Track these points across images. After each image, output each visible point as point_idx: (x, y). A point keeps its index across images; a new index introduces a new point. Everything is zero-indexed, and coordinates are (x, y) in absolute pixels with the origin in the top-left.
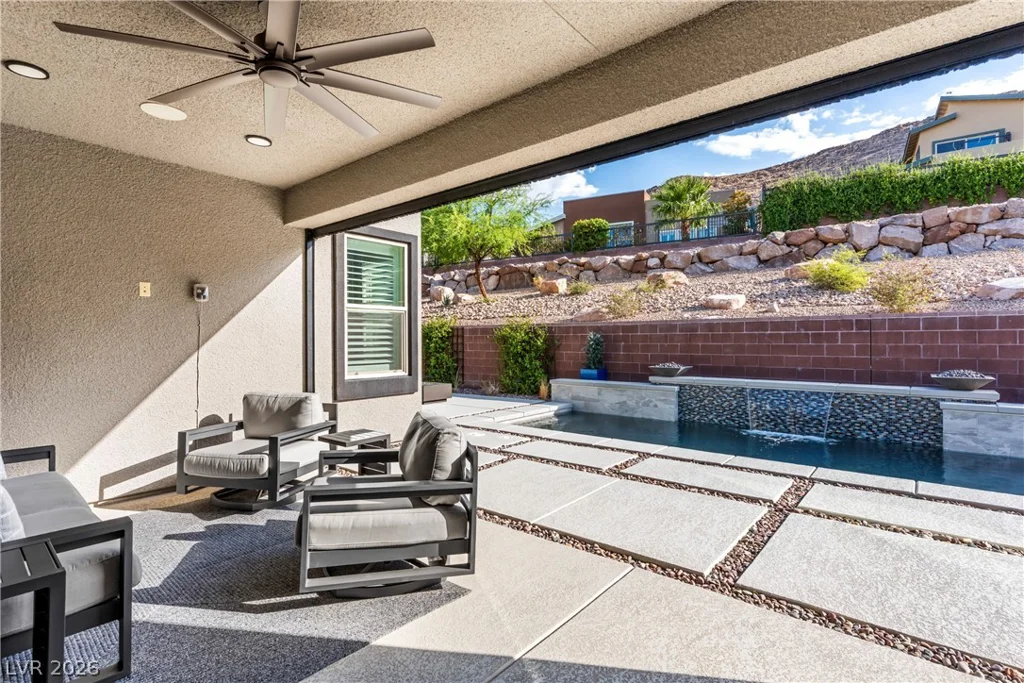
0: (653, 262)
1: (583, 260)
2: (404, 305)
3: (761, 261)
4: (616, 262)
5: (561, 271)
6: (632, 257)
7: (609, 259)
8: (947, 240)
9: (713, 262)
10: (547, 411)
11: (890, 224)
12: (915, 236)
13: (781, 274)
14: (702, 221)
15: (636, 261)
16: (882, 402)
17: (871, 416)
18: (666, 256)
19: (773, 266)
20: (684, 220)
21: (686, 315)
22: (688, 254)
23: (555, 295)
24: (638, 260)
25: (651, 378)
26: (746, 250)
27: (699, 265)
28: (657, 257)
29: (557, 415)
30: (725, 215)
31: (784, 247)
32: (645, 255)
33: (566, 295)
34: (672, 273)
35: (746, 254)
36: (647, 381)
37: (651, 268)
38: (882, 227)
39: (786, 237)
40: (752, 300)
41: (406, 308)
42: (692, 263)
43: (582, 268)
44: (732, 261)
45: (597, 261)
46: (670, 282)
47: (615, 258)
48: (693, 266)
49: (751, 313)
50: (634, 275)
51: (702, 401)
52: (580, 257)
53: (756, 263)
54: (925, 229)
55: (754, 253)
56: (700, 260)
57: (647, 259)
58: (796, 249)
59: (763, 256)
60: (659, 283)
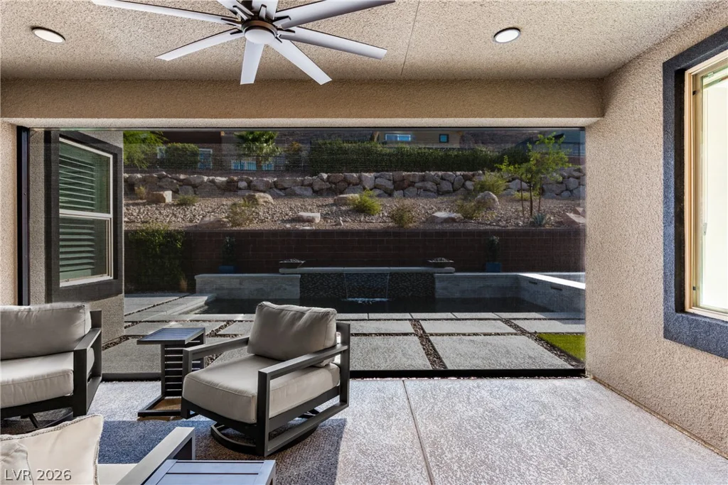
0: (243, 184)
1: (182, 177)
2: (109, 213)
3: (314, 192)
4: (213, 181)
5: (161, 184)
6: (224, 179)
7: (206, 178)
8: (403, 189)
9: (285, 189)
10: (201, 300)
11: (380, 177)
12: (390, 185)
13: (331, 200)
14: (270, 159)
15: (228, 182)
16: (410, 276)
17: (405, 284)
18: (251, 181)
19: (321, 195)
20: (258, 156)
21: (288, 226)
22: (268, 181)
23: (163, 204)
24: (230, 182)
25: (281, 270)
26: (306, 183)
27: (275, 190)
28: (245, 181)
29: (207, 303)
30: (287, 157)
31: (328, 183)
32: (236, 178)
33: (173, 205)
34: (262, 194)
35: (305, 186)
36: (278, 272)
37: (240, 189)
38: (376, 178)
39: (329, 177)
40: (324, 217)
41: (111, 215)
42: (271, 188)
43: (181, 183)
44: (297, 190)
45: (194, 178)
46: (261, 201)
47: (211, 178)
48: (271, 190)
49: (328, 226)
50: (227, 193)
51: (315, 284)
52: (180, 173)
53: (311, 192)
54: (394, 182)
55: (311, 185)
56: (276, 187)
57: (237, 182)
58: (333, 186)
59: (316, 188)
60: (253, 201)
